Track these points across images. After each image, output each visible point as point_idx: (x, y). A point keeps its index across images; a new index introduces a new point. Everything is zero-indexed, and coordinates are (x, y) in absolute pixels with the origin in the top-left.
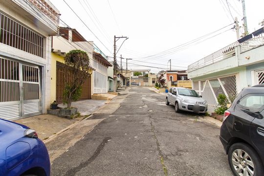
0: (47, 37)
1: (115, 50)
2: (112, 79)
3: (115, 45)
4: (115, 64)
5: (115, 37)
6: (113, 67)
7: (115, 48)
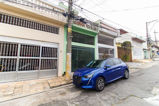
0: (114, 39)
1: (147, 31)
2: (147, 50)
3: (147, 28)
4: (148, 40)
5: (147, 23)
6: (146, 43)
7: (147, 30)
